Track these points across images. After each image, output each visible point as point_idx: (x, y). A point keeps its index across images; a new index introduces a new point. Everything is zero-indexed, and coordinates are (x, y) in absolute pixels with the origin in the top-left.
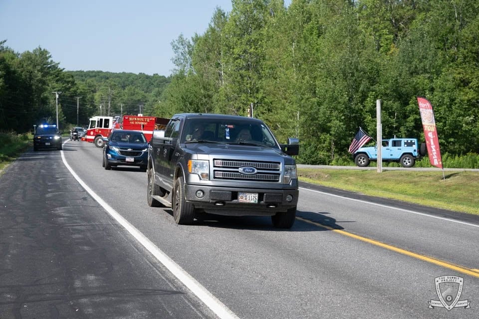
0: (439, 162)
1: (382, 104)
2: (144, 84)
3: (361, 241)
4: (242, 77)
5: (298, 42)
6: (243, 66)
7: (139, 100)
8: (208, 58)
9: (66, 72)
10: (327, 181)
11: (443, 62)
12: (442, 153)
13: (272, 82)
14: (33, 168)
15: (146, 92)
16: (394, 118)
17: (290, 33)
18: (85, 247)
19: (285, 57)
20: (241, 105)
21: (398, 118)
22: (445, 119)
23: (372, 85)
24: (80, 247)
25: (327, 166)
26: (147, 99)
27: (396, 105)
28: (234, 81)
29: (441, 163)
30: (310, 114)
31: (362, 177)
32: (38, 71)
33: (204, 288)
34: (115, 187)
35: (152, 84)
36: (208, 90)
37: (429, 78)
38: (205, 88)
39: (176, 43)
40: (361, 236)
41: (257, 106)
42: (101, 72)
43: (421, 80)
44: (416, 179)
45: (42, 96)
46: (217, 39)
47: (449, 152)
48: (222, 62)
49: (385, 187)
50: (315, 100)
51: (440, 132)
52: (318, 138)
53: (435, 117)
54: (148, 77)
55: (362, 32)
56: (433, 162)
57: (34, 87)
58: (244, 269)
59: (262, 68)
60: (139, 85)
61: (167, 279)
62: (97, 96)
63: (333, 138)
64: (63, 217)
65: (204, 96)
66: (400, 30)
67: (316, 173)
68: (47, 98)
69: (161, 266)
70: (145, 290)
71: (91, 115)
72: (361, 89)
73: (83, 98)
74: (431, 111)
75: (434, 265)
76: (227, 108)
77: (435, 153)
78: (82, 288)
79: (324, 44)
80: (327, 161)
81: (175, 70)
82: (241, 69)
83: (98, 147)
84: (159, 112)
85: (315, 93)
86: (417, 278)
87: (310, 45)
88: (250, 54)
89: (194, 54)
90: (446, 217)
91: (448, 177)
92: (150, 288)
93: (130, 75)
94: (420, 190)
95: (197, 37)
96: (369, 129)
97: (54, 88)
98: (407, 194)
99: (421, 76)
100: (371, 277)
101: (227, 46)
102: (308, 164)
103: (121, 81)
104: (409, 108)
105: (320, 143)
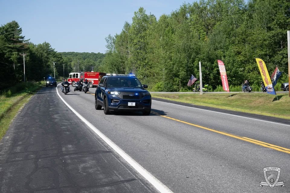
0: (227, 89)
1: (202, 64)
2: (94, 57)
3: (193, 126)
4: (138, 53)
5: (163, 36)
6: (138, 48)
7: (92, 65)
8: (122, 45)
9: (58, 53)
10: (178, 99)
11: (229, 44)
12: (229, 85)
13: (152, 55)
14: (44, 97)
15: (95, 61)
16: (207, 70)
17: (159, 32)
18: (67, 133)
19: (157, 43)
20: (138, 66)
21: (209, 69)
22: (231, 69)
23: (197, 55)
24: (65, 133)
25: (178, 92)
26: (95, 64)
27: (209, 64)
28: (134, 55)
29: (229, 89)
30: (169, 69)
31: (193, 97)
32: (45, 53)
33: (121, 149)
34: (81, 105)
35: (98, 57)
36: (123, 59)
37: (223, 51)
38: (121, 59)
39: (107, 38)
40: (193, 124)
41: (145, 66)
42: (74, 52)
43: (219, 52)
44: (217, 97)
45: (47, 64)
46: (126, 36)
47: (233, 85)
48: (129, 46)
49: (204, 101)
50: (172, 63)
51: (228, 76)
52: (173, 80)
53: (226, 69)
54: (95, 54)
55: (192, 31)
56: (225, 89)
57: (43, 60)
58: (139, 140)
59: (147, 49)
60: (91, 58)
61: (104, 146)
62: (72, 63)
63: (180, 79)
64: (57, 119)
65: (121, 62)
66: (209, 30)
67: (173, 95)
68: (49, 65)
69: (102, 140)
70: (94, 151)
71: (70, 72)
72: (192, 57)
73: (66, 64)
74: (224, 66)
75: (226, 136)
76: (132, 67)
77: (225, 85)
78: (66, 151)
79: (175, 37)
80: (178, 90)
81: (107, 50)
82: (138, 49)
83: (73, 86)
84: (100, 70)
85: (171, 59)
86: (218, 142)
87: (168, 38)
88: (141, 42)
89: (116, 43)
90: (231, 114)
91: (232, 95)
92: (97, 150)
93: (87, 53)
94: (220, 102)
95: (117, 35)
96: (196, 75)
97: (52, 60)
98: (214, 104)
99: (219, 51)
100: (197, 142)
101: (131, 39)
102: (169, 92)
103: (83, 56)
104: (214, 65)
105: (174, 82)
